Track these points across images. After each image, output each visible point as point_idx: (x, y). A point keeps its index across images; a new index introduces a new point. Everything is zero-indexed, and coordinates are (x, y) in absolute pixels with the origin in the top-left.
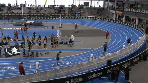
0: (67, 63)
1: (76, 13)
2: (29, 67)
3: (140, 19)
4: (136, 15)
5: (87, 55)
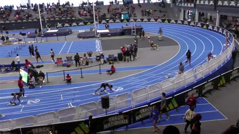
0: (118, 90)
1: (122, 13)
3: (222, 15)
4: (215, 9)
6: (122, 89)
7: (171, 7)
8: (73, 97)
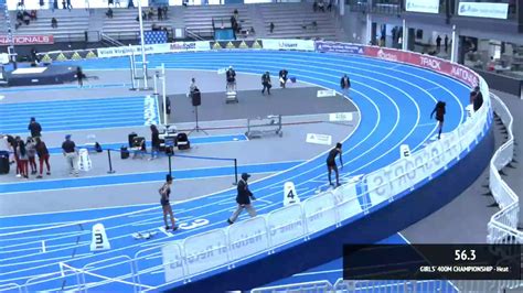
0: (194, 225)
1: (217, 26)
2: (38, 251)
3: (464, 37)
4: (448, 22)
5: (271, 186)
6: (207, 222)
7: (342, 12)
8: (74, 245)
